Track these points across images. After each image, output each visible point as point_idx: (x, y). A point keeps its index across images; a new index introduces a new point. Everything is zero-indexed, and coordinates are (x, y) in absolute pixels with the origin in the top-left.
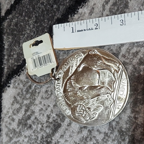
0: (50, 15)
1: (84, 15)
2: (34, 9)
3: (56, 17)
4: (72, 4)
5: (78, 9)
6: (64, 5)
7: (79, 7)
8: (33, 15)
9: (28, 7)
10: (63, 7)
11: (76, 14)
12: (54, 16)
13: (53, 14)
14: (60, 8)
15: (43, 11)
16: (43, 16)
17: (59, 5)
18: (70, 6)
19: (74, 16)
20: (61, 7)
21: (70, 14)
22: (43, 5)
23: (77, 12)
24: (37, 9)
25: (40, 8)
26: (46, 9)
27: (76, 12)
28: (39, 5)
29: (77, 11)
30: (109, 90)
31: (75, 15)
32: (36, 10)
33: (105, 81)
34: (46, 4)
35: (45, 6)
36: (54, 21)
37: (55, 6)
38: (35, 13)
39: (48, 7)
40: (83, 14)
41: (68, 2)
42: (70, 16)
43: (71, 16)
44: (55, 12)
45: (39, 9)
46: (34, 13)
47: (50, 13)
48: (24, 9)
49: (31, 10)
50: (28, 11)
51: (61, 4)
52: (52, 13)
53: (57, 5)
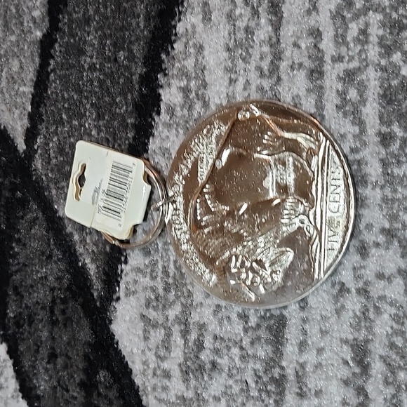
0: (122, 80)
1: (194, 32)
2: (80, 92)
3: (136, 78)
4: (154, 26)
5: (175, 27)
6: (138, 39)
7: (173, 23)
8: (84, 106)
9: (66, 95)
10: (140, 44)
11: (175, 41)
12: (131, 77)
13: (126, 74)
14: (135, 51)
15: (101, 83)
16: (109, 93)
17: (127, 46)
18: (153, 33)
19: (173, 48)
20: (135, 48)
21: (162, 49)
22: (95, 69)
23: (176, 35)
24: (87, 86)
25: (91, 81)
26: (105, 74)
27: (173, 38)
28: (87, 76)
29: (174, 32)
30: (302, 203)
31: (175, 46)
32: (86, 91)
33: (288, 183)
34: (100, 64)
35: (100, 70)
36: (137, 86)
37: (121, 55)
38: (87, 98)
39: (108, 68)
40: (190, 31)
41: (145, 27)
42: (163, 56)
43: (168, 54)
44: (128, 68)
45: (92, 84)
46: (85, 101)
47: (119, 78)
48: (59, 106)
49: (75, 97)
50: (69, 104)
51: (130, 42)
52: (122, 74)
53: (123, 49)
